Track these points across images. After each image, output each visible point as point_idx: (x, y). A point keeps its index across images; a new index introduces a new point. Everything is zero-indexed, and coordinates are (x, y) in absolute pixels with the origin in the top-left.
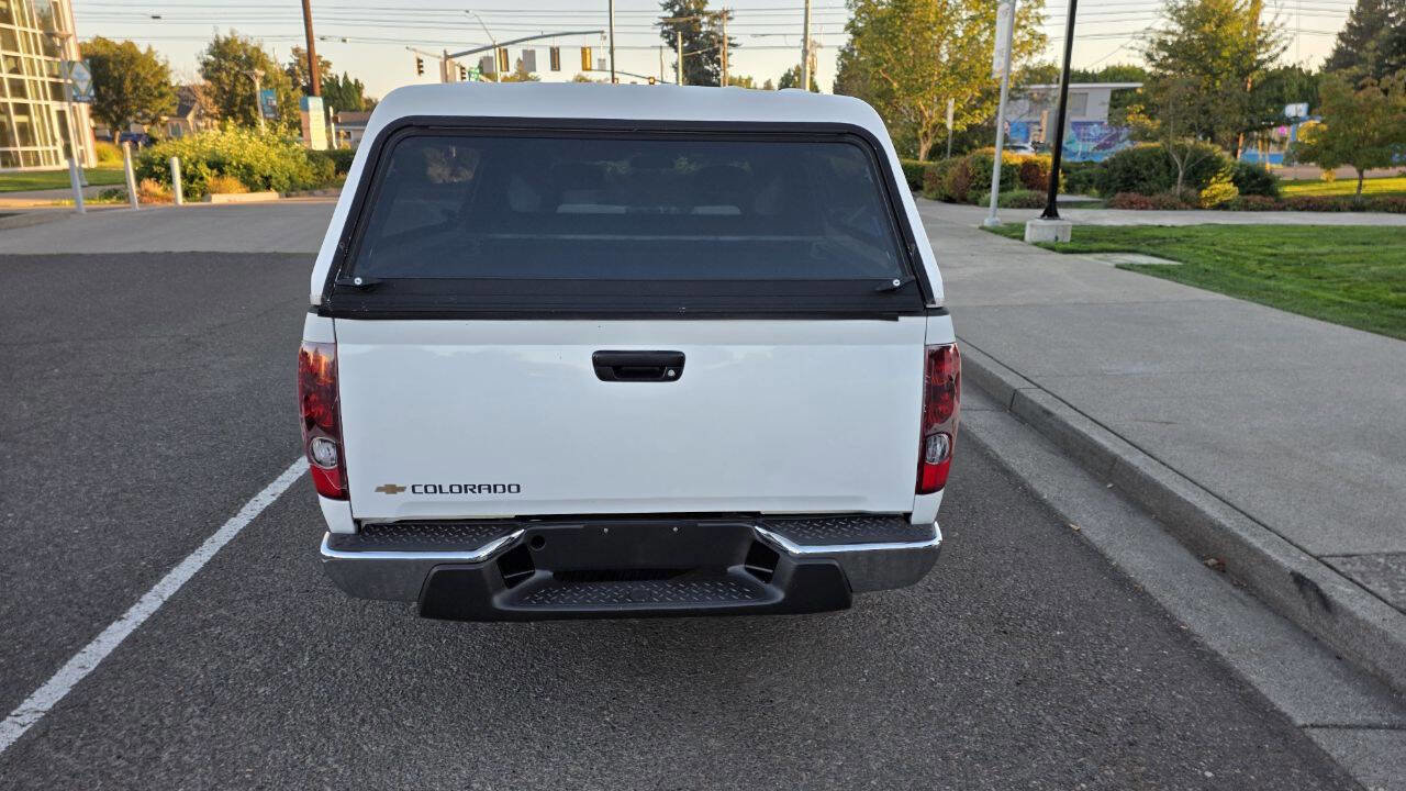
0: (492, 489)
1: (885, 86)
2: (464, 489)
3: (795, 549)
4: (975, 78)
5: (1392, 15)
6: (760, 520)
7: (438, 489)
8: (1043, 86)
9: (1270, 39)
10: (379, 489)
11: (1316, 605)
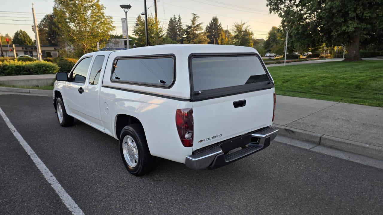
0: (217, 136)
1: (71, 38)
2: (213, 138)
3: (264, 136)
4: (99, 37)
5: (176, 26)
6: (252, 133)
7: (209, 139)
8: (114, 39)
9: (162, 30)
10: (199, 142)
11: (291, 133)
